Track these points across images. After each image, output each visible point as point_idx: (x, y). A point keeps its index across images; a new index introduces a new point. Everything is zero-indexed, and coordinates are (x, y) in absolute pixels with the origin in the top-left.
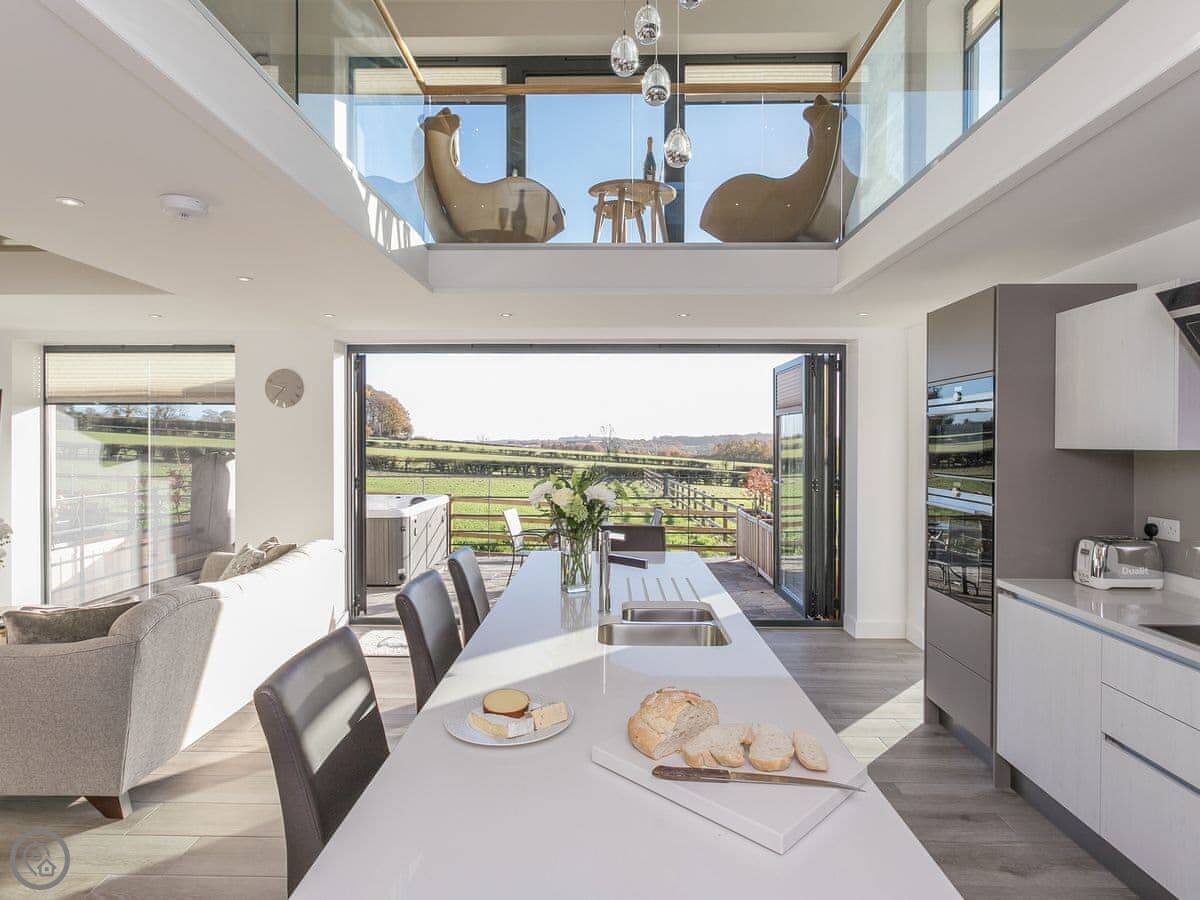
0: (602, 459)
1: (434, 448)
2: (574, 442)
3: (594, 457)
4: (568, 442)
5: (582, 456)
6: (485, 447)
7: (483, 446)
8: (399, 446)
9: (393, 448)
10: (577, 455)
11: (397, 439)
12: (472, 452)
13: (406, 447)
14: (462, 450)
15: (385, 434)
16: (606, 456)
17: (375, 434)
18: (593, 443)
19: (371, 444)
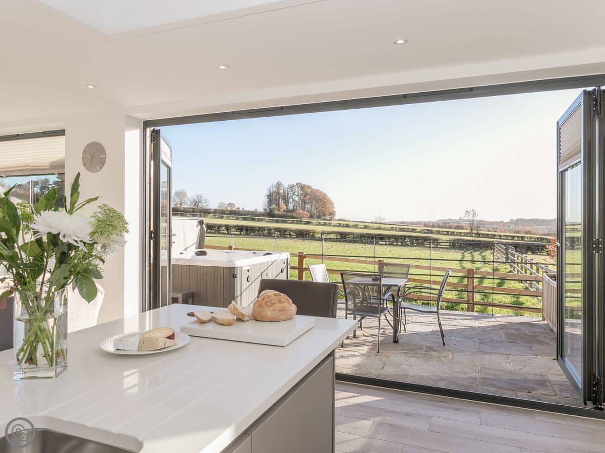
0: (466, 234)
1: (347, 226)
2: (449, 223)
3: (461, 233)
4: (444, 223)
5: (451, 232)
6: (381, 225)
7: (380, 225)
8: (325, 224)
9: (322, 225)
10: (448, 232)
11: (325, 220)
12: (372, 229)
13: (330, 225)
14: (366, 227)
15: (319, 217)
16: (469, 233)
17: (311, 217)
18: (462, 223)
19: (308, 223)
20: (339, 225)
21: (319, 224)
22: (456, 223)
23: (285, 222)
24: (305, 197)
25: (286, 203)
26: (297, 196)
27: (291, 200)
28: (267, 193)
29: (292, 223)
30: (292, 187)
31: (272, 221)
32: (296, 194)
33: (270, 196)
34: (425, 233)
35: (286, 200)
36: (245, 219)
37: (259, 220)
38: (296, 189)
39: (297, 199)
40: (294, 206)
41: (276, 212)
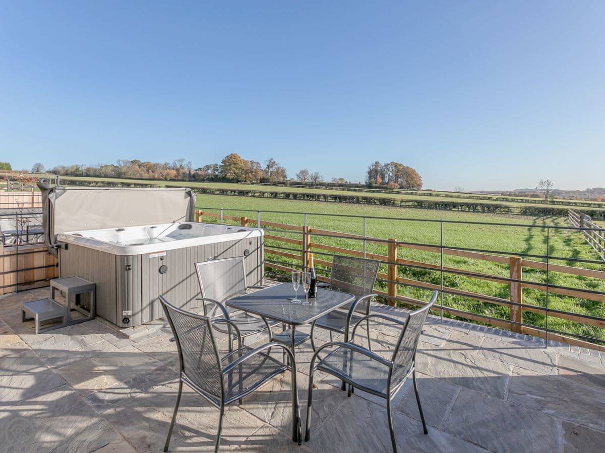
2: (524, 192)
3: (535, 201)
4: (520, 192)
5: (526, 200)
7: (459, 194)
8: (412, 194)
9: (410, 194)
10: (522, 200)
11: (413, 190)
12: (452, 197)
13: (416, 194)
14: (447, 196)
15: (408, 188)
16: (544, 201)
17: (402, 188)
18: (538, 193)
19: (398, 193)
20: (424, 195)
21: (407, 194)
22: (532, 192)
23: (380, 192)
24: (398, 172)
25: (383, 177)
26: (391, 172)
27: (386, 175)
28: (368, 170)
29: (386, 192)
30: (387, 165)
31: (370, 192)
32: (391, 170)
33: (370, 173)
34: (500, 201)
35: (382, 175)
36: (348, 190)
37: (359, 191)
38: (390, 167)
39: (391, 174)
40: (389, 180)
41: (374, 185)
